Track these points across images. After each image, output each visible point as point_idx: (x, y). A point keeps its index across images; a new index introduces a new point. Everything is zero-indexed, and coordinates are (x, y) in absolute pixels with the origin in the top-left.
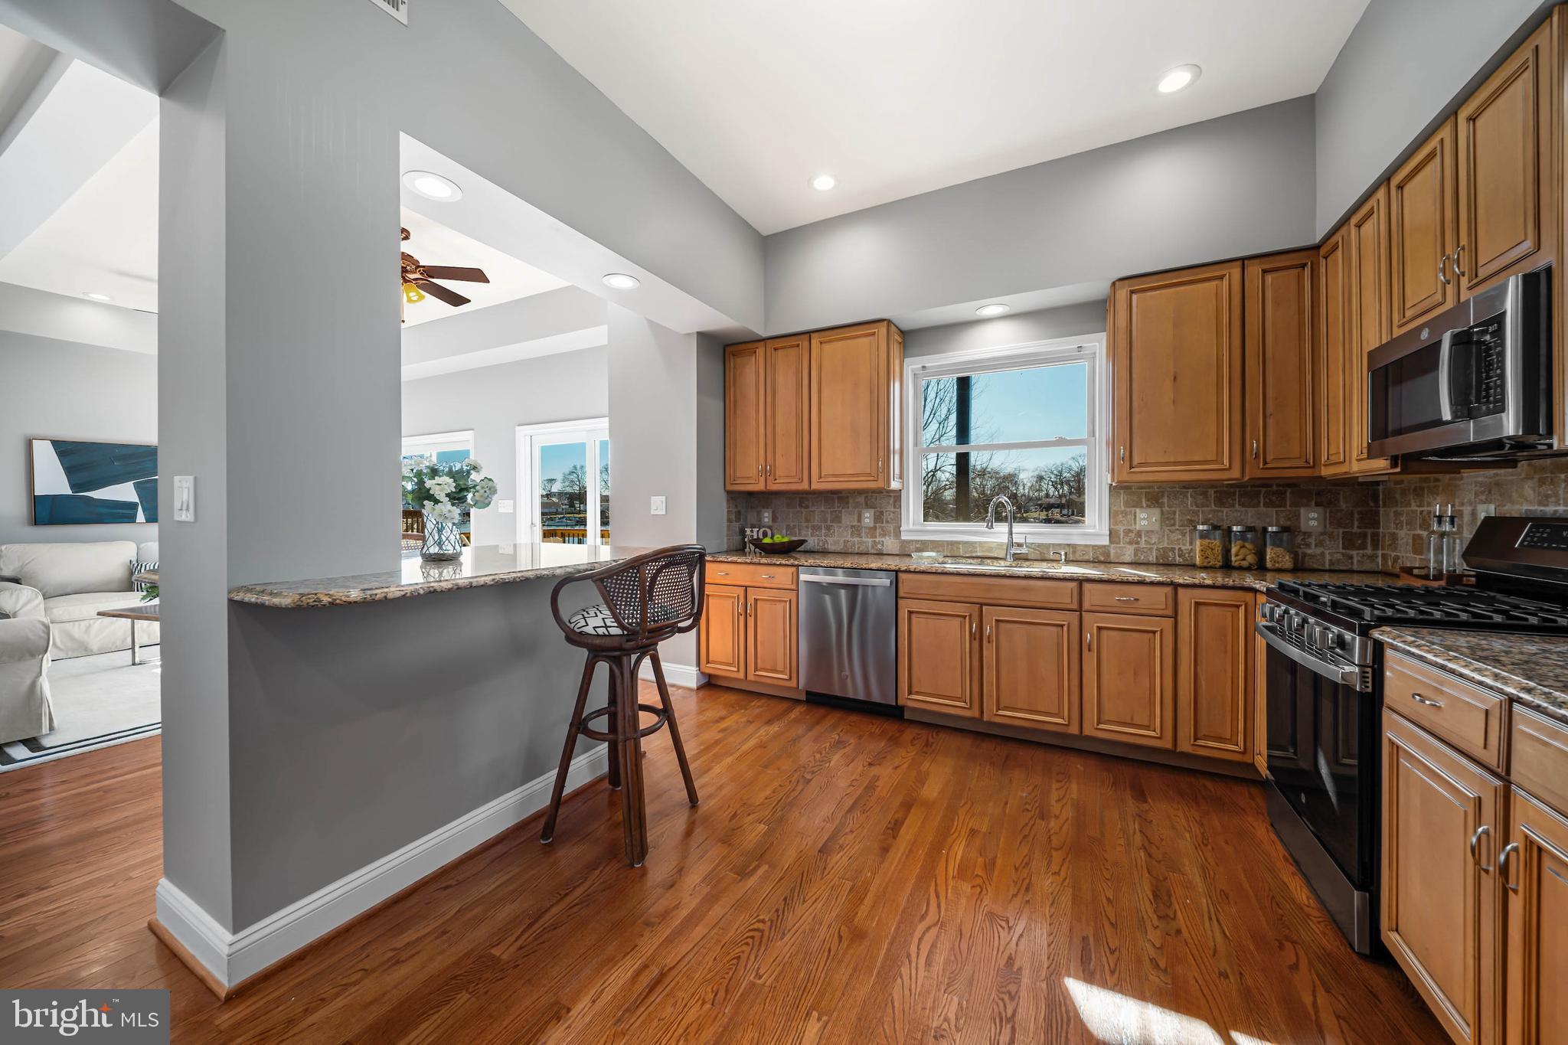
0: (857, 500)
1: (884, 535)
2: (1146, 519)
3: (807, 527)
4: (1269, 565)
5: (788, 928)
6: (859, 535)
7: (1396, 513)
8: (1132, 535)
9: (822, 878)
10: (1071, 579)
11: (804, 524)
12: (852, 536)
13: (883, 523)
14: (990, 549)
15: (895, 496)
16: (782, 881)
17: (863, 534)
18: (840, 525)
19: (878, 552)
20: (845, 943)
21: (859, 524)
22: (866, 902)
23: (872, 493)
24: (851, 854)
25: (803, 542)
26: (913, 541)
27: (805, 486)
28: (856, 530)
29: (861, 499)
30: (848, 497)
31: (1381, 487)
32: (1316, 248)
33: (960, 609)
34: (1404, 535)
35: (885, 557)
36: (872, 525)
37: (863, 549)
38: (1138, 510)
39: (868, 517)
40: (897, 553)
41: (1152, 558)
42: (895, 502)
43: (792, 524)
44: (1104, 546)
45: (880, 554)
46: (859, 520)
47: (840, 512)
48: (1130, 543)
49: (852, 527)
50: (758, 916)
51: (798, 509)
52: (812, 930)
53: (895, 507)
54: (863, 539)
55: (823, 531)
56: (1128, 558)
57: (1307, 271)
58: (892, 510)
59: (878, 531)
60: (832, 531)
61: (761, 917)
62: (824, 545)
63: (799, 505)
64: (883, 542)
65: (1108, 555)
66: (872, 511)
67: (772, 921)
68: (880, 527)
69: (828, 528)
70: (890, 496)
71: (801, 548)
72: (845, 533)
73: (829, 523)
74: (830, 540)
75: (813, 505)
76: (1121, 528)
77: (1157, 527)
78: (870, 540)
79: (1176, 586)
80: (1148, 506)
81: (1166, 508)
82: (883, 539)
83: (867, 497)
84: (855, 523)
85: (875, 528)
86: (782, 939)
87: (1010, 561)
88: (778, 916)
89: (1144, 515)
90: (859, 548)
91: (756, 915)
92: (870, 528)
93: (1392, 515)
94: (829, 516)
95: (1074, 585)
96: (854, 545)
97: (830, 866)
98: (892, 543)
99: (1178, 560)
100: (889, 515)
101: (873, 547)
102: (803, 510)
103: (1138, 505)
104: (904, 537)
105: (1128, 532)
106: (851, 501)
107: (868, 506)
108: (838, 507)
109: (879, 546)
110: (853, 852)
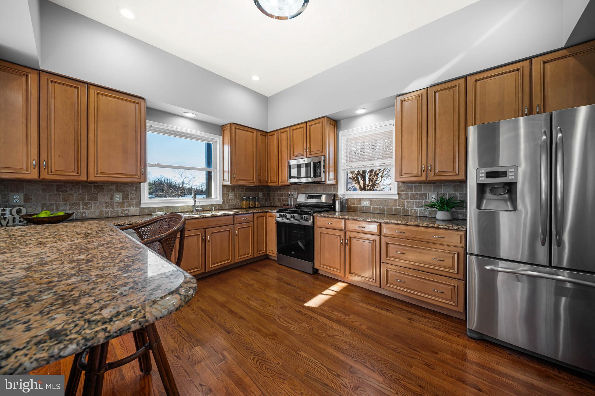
0: (110, 188)
1: (130, 206)
2: (231, 195)
3: (66, 205)
4: (256, 206)
5: (262, 351)
6: (112, 207)
7: (274, 193)
8: (228, 200)
9: (244, 337)
10: (231, 215)
11: (62, 203)
12: (106, 208)
13: (129, 200)
14: (184, 209)
15: (136, 186)
16: (237, 348)
17: (115, 206)
18: (96, 202)
19: (125, 215)
20: (276, 338)
21: (112, 201)
22: (262, 329)
23: (121, 184)
24: (237, 326)
25: (72, 214)
26: (147, 208)
27: (83, 178)
28: (110, 204)
29: (114, 187)
30: (102, 186)
31: (270, 188)
32: (268, 133)
33: (197, 232)
34: (276, 198)
35: (130, 217)
36: (121, 201)
37: (115, 214)
38: (229, 193)
39: (118, 197)
40: (139, 214)
41: (233, 207)
42: (136, 189)
43: (48, 203)
44: (221, 204)
45: (128, 216)
46: (112, 198)
47: (97, 194)
48: (228, 203)
49: (106, 203)
50: (250, 359)
51: (55, 192)
52: (266, 345)
53: (136, 192)
54: (115, 209)
55: (81, 206)
56: (227, 208)
57: (266, 137)
58: (135, 193)
59: (125, 204)
60: (89, 206)
61: (252, 358)
62: (82, 215)
63: (57, 190)
64: (129, 210)
65: (222, 207)
66: (122, 194)
67: (256, 355)
68: (127, 202)
69: (86, 204)
70: (134, 186)
71: (70, 218)
72: (101, 207)
73: (86, 201)
74: (87, 212)
75: (71, 190)
76: (225, 199)
77: (233, 198)
78: (120, 209)
79: (254, 213)
80: (232, 192)
81: (235, 192)
82: (129, 208)
83: (117, 186)
84: (109, 201)
85: (123, 203)
86: (265, 354)
87: (195, 212)
88: (254, 353)
89: (231, 194)
90: (111, 214)
91: (250, 360)
92: (120, 203)
93: (273, 194)
94: (86, 197)
95: (232, 216)
96: (108, 213)
97: (239, 333)
98: (135, 210)
99: (238, 207)
100: (133, 196)
101: (122, 213)
102: (60, 193)
103: (229, 191)
104: (142, 206)
105: (227, 200)
106: (105, 188)
107: (118, 191)
108: (94, 192)
109: (126, 212)
110: (236, 325)
